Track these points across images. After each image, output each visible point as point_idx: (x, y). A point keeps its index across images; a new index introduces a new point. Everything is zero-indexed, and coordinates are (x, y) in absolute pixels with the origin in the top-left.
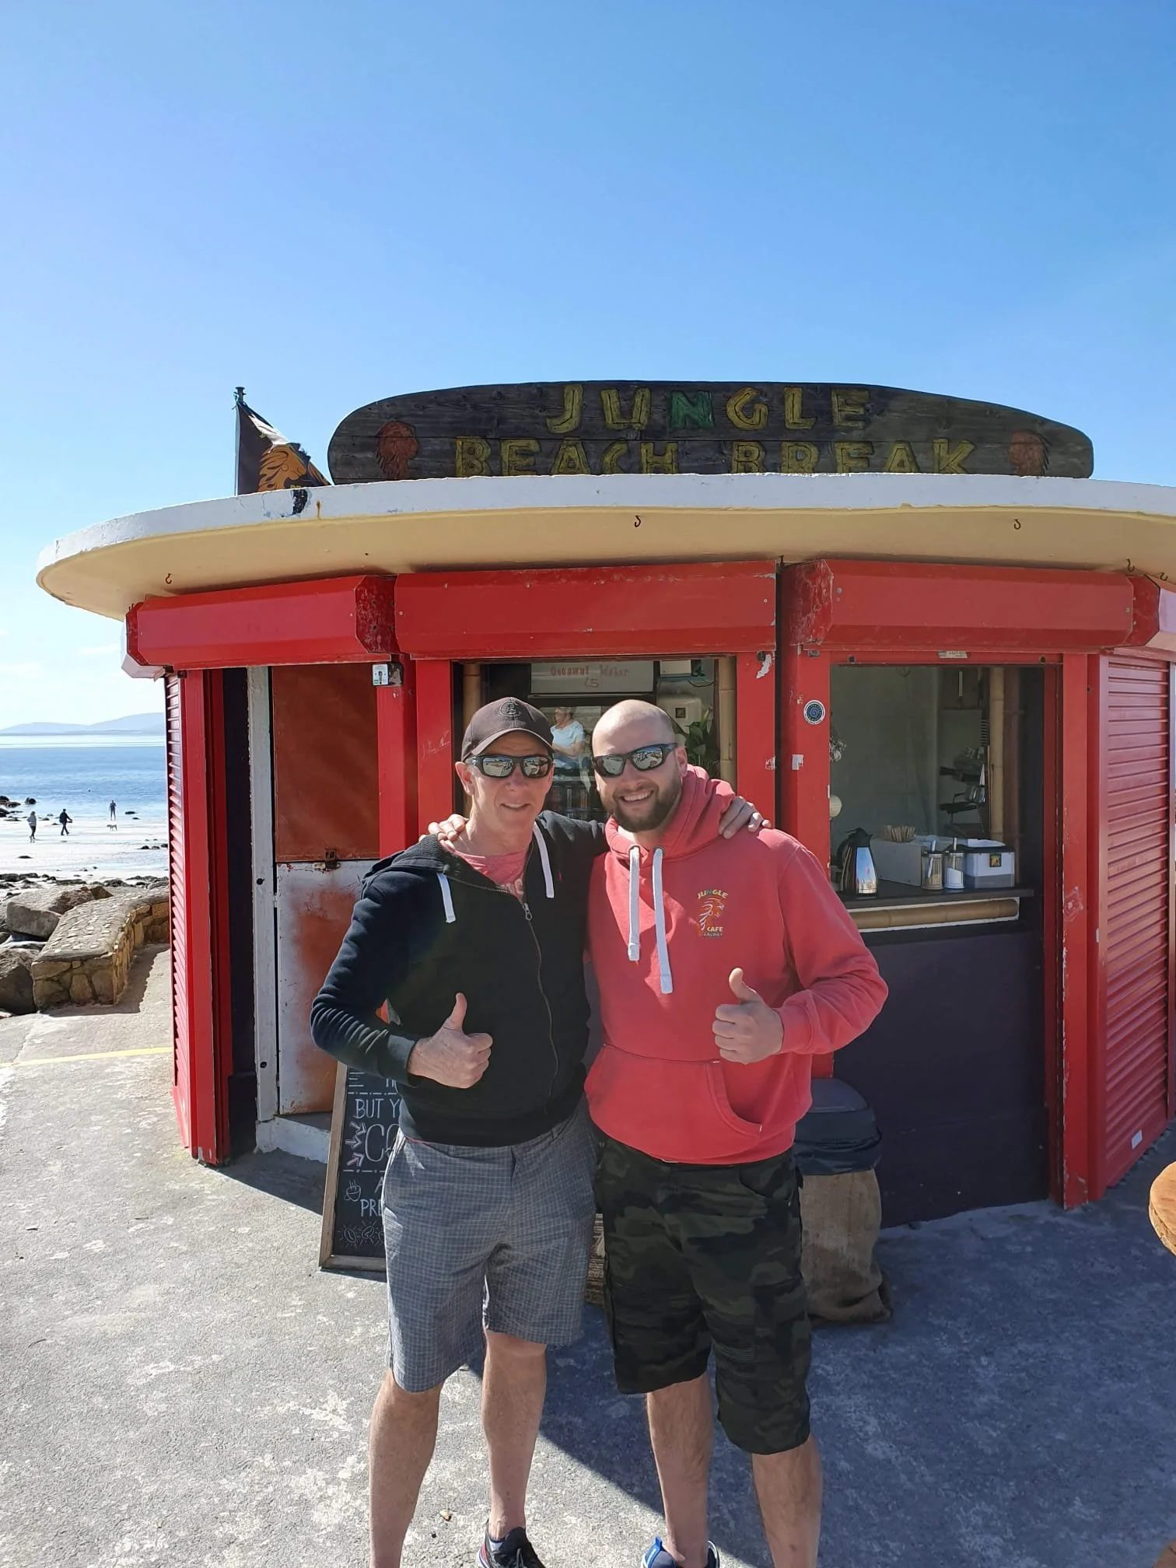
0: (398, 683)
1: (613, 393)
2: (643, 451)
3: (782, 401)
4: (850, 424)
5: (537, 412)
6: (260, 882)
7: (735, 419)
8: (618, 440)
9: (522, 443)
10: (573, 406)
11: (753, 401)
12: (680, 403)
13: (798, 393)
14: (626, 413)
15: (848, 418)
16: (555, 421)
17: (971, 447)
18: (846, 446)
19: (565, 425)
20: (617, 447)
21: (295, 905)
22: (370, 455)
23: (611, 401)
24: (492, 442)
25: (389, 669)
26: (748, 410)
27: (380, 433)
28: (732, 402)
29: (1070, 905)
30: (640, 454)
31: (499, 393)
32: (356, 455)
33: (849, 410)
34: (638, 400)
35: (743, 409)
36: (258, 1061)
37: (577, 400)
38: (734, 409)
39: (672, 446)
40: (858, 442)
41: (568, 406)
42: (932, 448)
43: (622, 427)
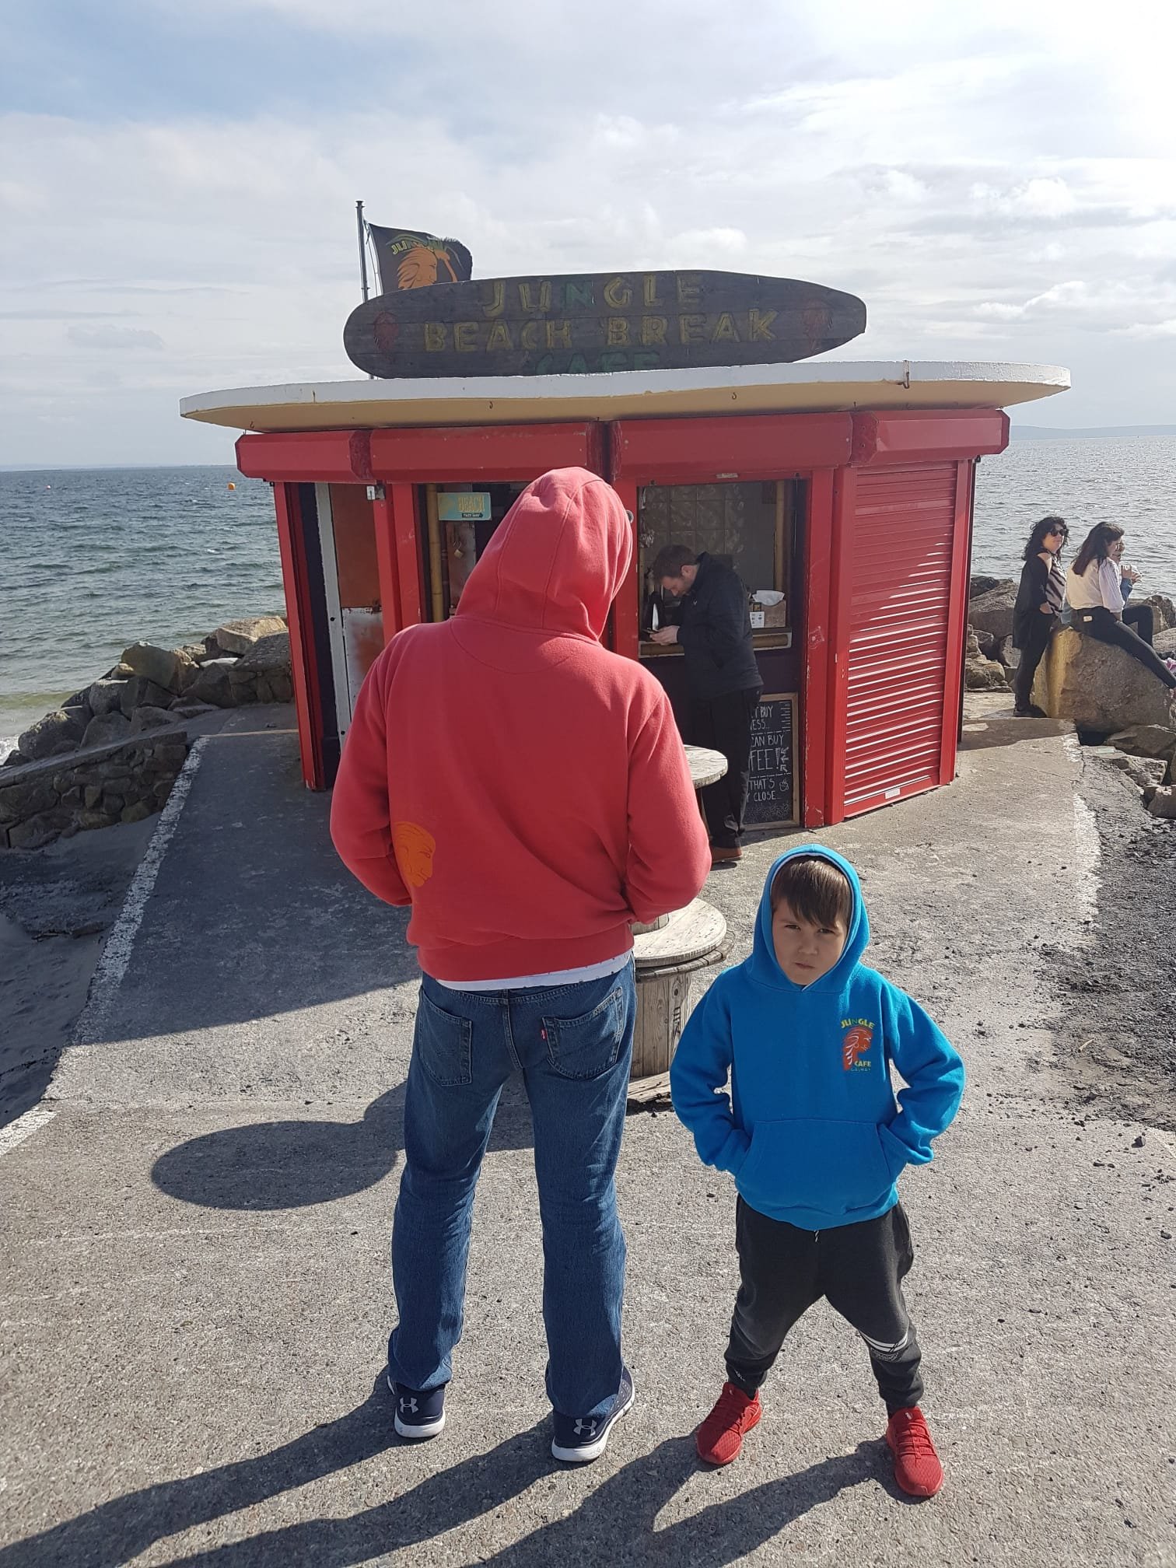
0: (382, 497)
1: (527, 285)
2: (548, 327)
3: (642, 286)
4: (690, 301)
5: (476, 302)
6: (332, 619)
7: (609, 300)
8: (530, 320)
9: (467, 324)
10: (500, 298)
11: (623, 288)
12: (572, 289)
13: (653, 279)
14: (536, 300)
15: (688, 297)
16: (489, 308)
17: (776, 313)
18: (688, 317)
19: (496, 310)
20: (530, 324)
21: (355, 636)
22: (370, 337)
23: (525, 291)
24: (447, 325)
25: (376, 489)
26: (619, 294)
27: (376, 321)
28: (607, 288)
29: (814, 638)
30: (546, 329)
31: (451, 290)
32: (362, 338)
33: (689, 290)
34: (543, 289)
35: (616, 293)
36: (339, 731)
37: (502, 292)
38: (608, 295)
39: (567, 323)
40: (696, 314)
41: (497, 296)
42: (749, 317)
43: (533, 310)
